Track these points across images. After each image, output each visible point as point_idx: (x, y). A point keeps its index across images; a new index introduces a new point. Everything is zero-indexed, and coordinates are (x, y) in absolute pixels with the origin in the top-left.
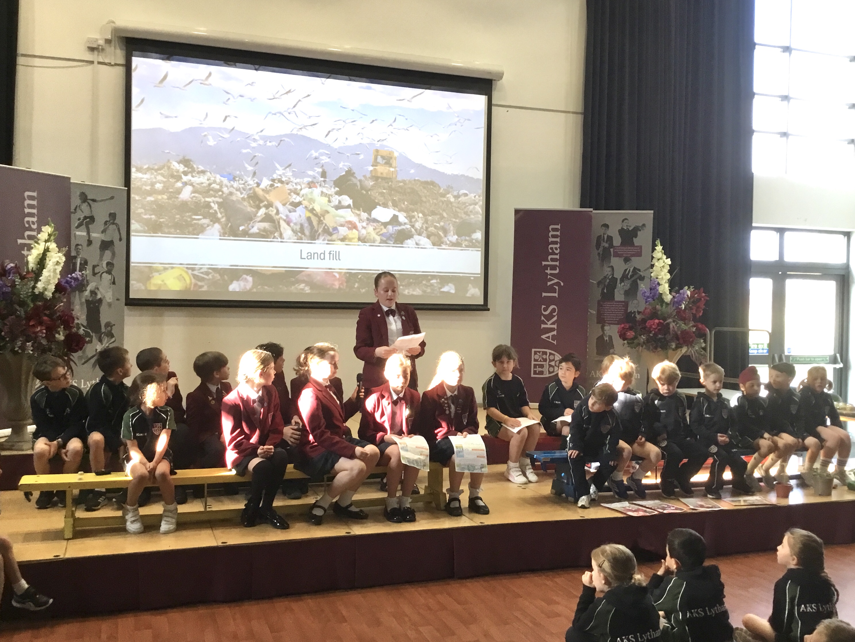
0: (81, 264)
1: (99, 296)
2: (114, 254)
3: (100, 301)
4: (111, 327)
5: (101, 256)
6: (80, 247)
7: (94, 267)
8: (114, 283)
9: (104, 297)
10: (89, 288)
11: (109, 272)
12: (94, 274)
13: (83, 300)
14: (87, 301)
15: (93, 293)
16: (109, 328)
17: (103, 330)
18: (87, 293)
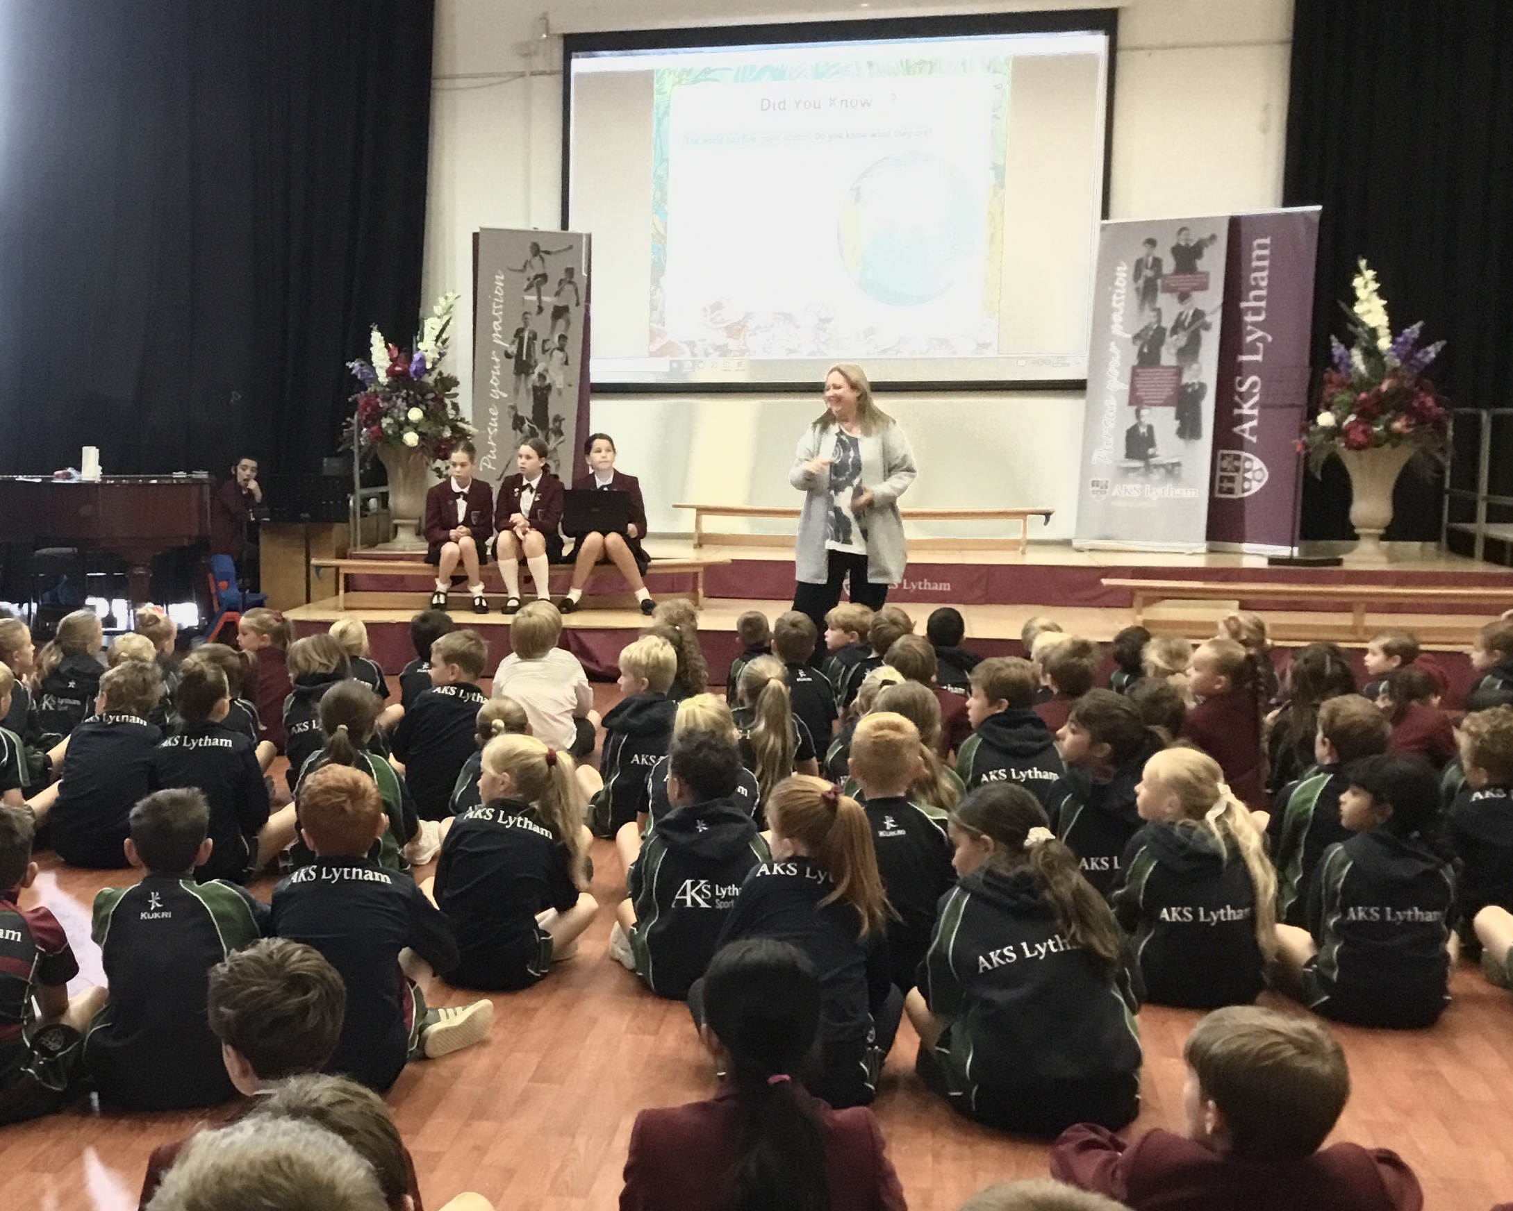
0: (529, 338)
1: (548, 381)
2: (568, 323)
3: (549, 387)
4: (560, 421)
5: (553, 327)
6: (528, 316)
7: (544, 341)
8: (566, 363)
9: (554, 382)
10: (537, 371)
11: (561, 349)
12: (544, 351)
13: (530, 386)
14: (535, 389)
15: (542, 377)
16: (557, 424)
17: (551, 426)
18: (535, 377)
